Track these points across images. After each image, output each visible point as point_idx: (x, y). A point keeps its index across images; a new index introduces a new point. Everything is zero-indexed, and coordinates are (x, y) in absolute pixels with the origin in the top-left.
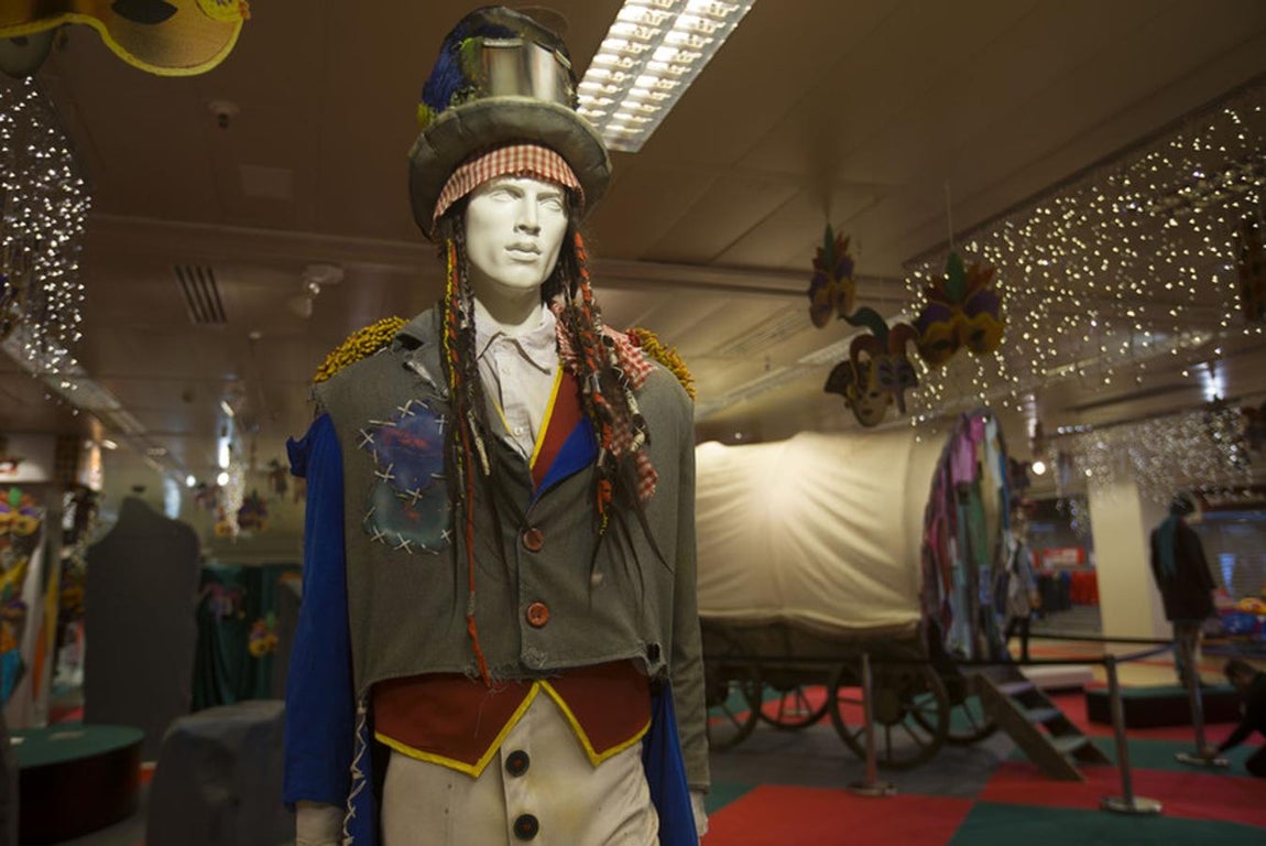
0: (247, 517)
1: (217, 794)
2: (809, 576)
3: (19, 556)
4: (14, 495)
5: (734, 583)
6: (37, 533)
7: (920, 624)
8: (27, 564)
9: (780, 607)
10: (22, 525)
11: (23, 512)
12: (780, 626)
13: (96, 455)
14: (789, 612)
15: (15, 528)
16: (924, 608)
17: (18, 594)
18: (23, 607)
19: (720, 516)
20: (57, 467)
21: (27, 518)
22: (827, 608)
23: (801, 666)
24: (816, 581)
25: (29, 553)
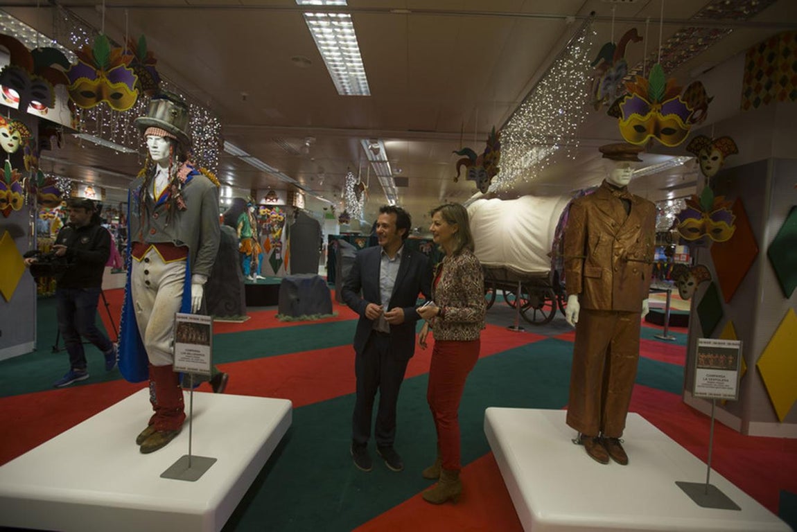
0: (343, 219)
1: (293, 297)
2: (514, 251)
3: (279, 228)
4: (277, 209)
5: (490, 252)
6: (284, 220)
7: (550, 272)
8: (281, 231)
9: (505, 262)
10: (280, 218)
11: (280, 215)
12: (504, 269)
13: (301, 197)
14: (507, 264)
15: (278, 219)
16: (553, 267)
17: (279, 239)
18: (281, 243)
19: (487, 227)
20: (288, 201)
21: (281, 216)
22: (519, 264)
23: (509, 284)
24: (517, 254)
25: (282, 227)
